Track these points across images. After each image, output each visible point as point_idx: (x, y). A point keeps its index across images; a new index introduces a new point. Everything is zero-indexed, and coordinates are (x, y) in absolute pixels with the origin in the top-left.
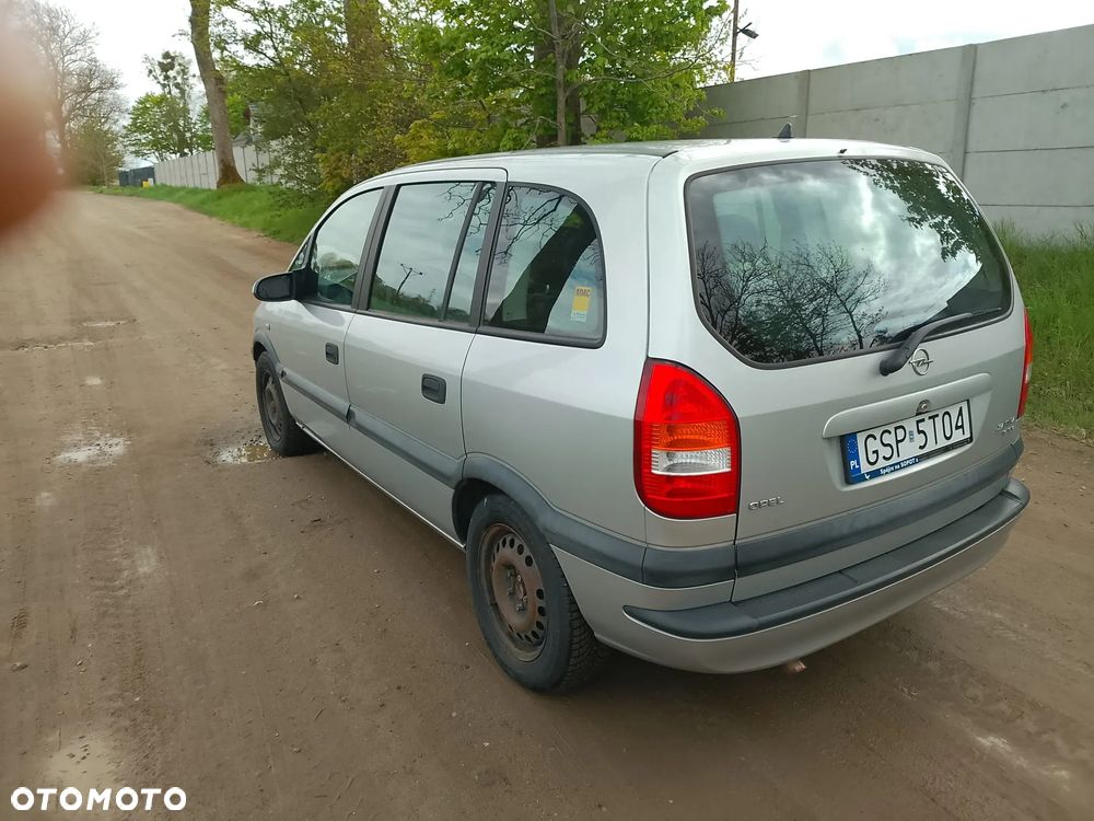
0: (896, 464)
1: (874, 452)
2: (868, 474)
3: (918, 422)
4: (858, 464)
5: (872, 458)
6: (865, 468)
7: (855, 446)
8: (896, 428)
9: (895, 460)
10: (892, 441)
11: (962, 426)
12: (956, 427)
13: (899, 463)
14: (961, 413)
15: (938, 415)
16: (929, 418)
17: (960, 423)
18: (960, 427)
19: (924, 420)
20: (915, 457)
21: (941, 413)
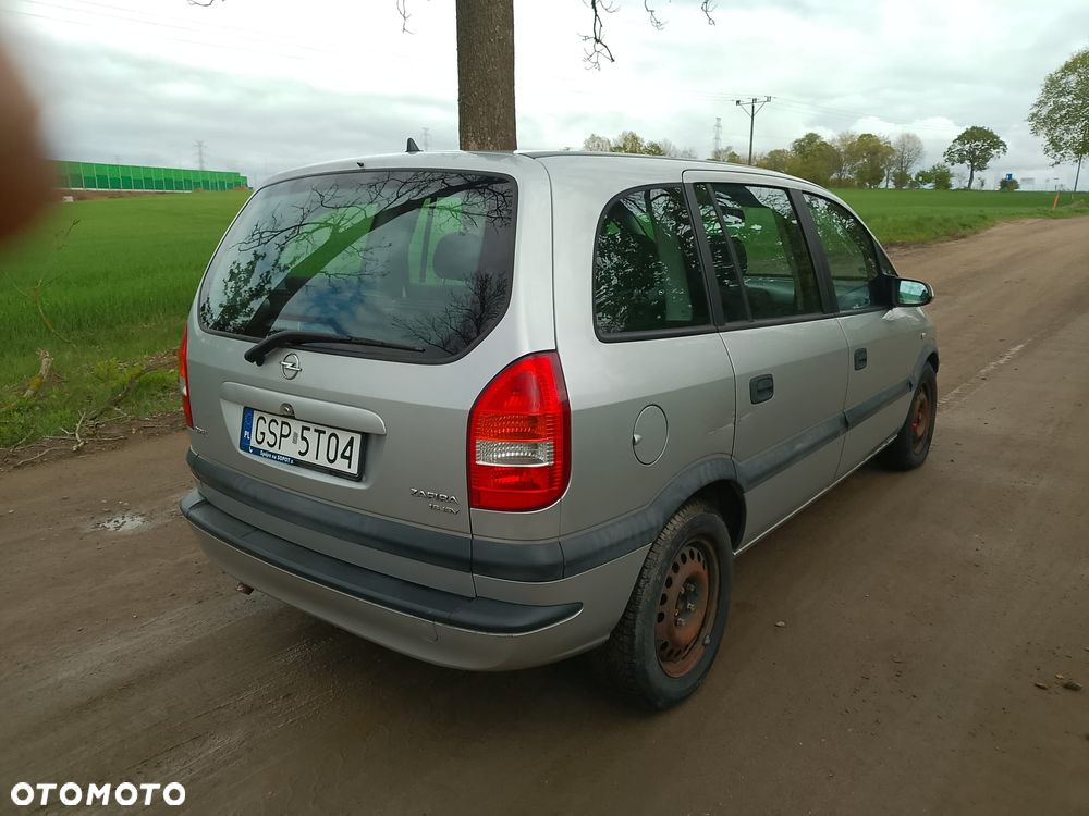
1: (262, 433)
2: (253, 448)
3: (304, 428)
4: (250, 435)
5: (260, 438)
7: (250, 421)
8: (283, 423)
9: (276, 449)
10: (278, 431)
11: (349, 458)
12: (343, 456)
13: (276, 455)
14: (351, 443)
15: (324, 432)
16: (316, 430)
17: (347, 454)
18: (346, 458)
19: (309, 429)
20: (292, 459)
21: (329, 431)
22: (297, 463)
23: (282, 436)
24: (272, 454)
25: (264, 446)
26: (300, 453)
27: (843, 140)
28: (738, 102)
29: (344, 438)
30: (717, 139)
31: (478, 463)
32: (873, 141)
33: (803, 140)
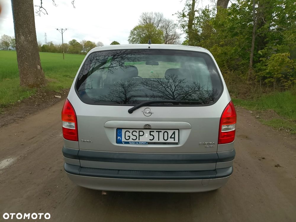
0: (137, 142)
1: (128, 136)
2: (124, 142)
3: (150, 132)
4: (121, 138)
5: (127, 138)
6: (123, 140)
7: (121, 133)
8: (139, 131)
9: (137, 140)
10: (137, 134)
11: (174, 138)
12: (171, 137)
13: (139, 142)
14: (174, 133)
15: (161, 132)
16: (157, 131)
17: (173, 136)
18: (173, 138)
19: (154, 132)
20: (146, 142)
21: (163, 131)
22: (149, 143)
23: (139, 136)
24: (136, 142)
25: (131, 140)
26: (150, 140)
27: (84, 42)
28: (57, 29)
29: (170, 132)
30: (46, 39)
31: (222, 131)
32: (91, 43)
33: (72, 41)
